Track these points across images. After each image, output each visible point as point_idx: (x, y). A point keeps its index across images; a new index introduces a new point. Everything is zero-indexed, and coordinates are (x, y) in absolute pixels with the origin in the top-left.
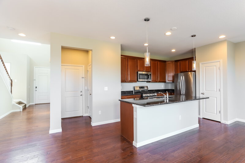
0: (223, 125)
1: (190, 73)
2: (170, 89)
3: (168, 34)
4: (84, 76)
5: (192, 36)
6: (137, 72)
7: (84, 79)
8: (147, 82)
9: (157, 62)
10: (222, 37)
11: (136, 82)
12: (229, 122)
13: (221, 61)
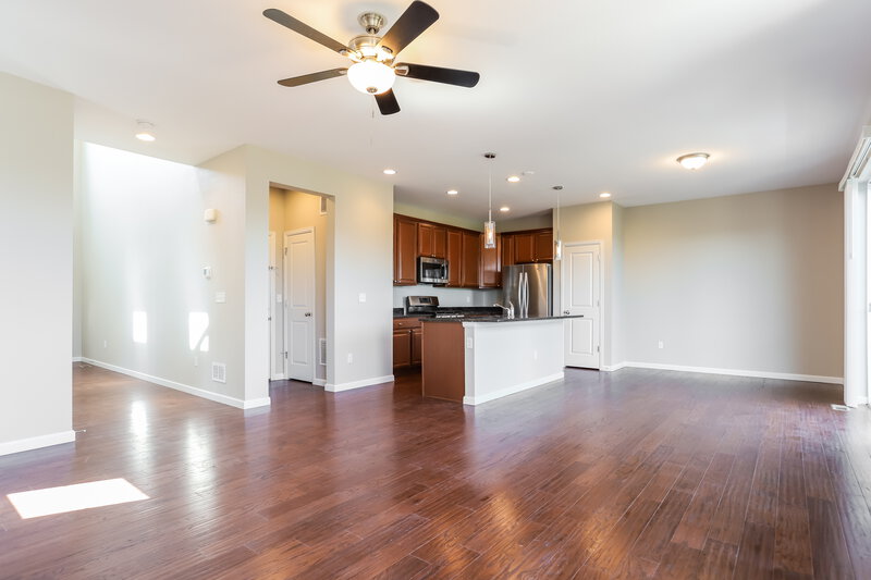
0: (603, 375)
1: (536, 265)
2: (484, 305)
3: (514, 179)
4: (274, 266)
5: (556, 188)
6: (419, 260)
7: (273, 272)
8: (435, 285)
9: (459, 235)
10: (605, 195)
11: (414, 284)
12: (612, 366)
13: (602, 243)
